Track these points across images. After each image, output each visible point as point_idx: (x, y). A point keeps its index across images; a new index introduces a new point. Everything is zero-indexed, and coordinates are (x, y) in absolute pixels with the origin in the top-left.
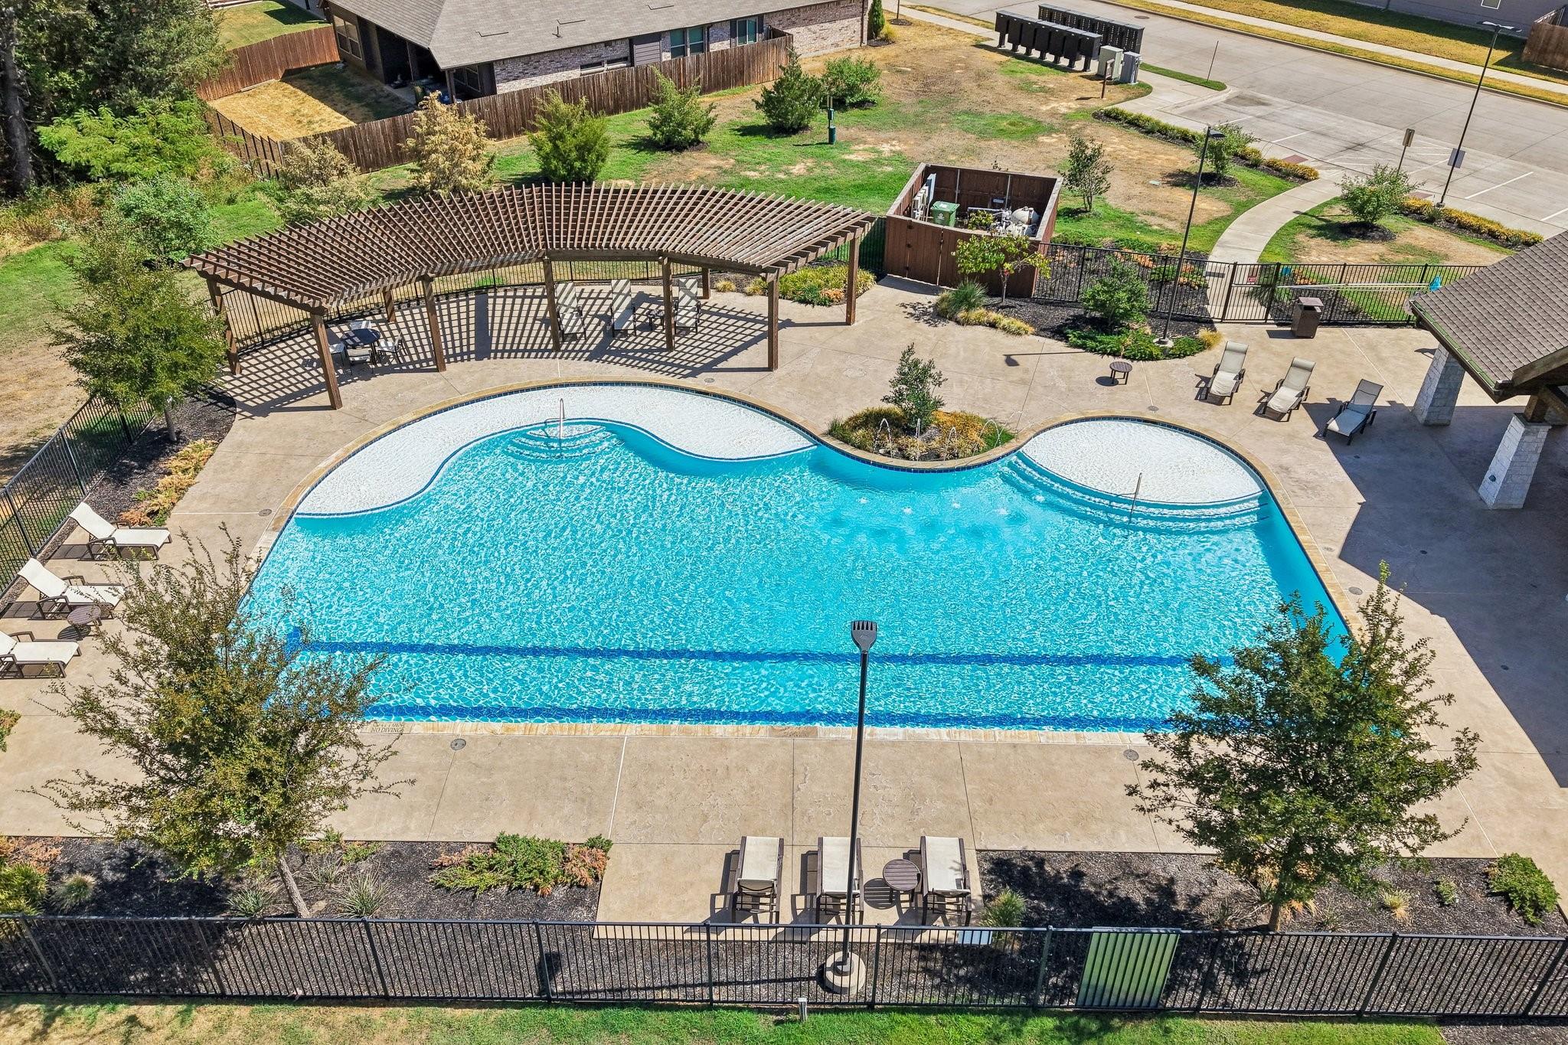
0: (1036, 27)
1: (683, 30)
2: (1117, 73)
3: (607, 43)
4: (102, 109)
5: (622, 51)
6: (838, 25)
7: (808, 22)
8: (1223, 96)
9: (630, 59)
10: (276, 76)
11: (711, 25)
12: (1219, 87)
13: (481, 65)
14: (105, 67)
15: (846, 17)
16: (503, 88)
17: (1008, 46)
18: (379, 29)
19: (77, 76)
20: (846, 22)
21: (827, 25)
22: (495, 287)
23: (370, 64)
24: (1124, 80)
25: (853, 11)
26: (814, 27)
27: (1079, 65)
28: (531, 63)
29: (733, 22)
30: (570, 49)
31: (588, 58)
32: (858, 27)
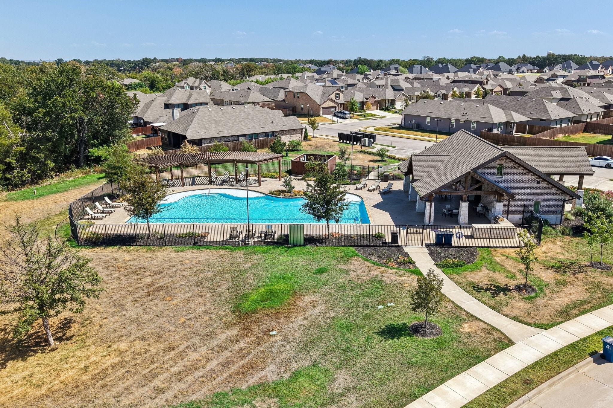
0: (351, 136)
1: (252, 134)
2: (367, 145)
3: (232, 136)
4: (104, 145)
5: (235, 138)
6: (295, 135)
7: (287, 134)
8: (395, 149)
9: (238, 140)
10: (144, 148)
11: (260, 133)
12: (395, 147)
13: (198, 140)
14: (105, 139)
15: (297, 134)
16: (203, 145)
17: (342, 141)
18: (173, 133)
19: (98, 141)
20: (297, 135)
21: (291, 135)
22: (197, 177)
23: (170, 143)
24: (369, 146)
25: (299, 132)
26: (288, 136)
27: (359, 143)
28: (211, 139)
29: (266, 133)
30: (222, 137)
31: (227, 140)
32: (300, 136)
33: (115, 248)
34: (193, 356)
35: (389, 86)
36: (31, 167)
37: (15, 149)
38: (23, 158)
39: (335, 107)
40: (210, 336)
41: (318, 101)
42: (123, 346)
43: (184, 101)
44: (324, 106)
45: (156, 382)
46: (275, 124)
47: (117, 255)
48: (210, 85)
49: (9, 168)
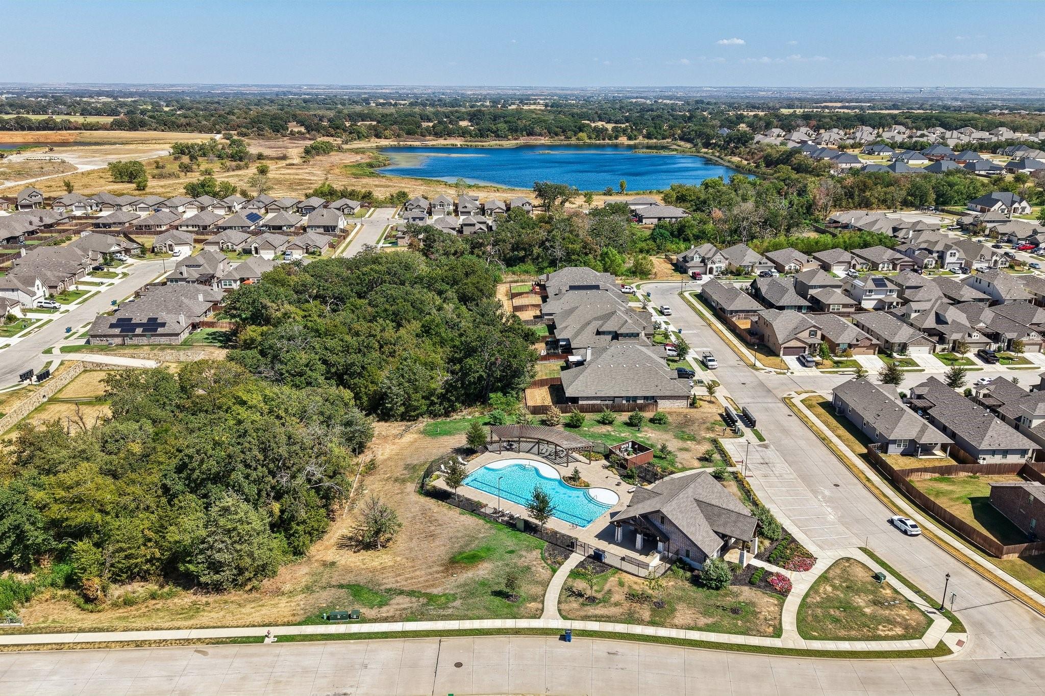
1: (630, 397)
2: (736, 431)
5: (612, 399)
6: (679, 401)
7: (669, 399)
8: (760, 443)
9: (614, 401)
10: (548, 386)
11: (637, 397)
12: (763, 441)
13: (576, 397)
16: (580, 402)
20: (682, 401)
21: (675, 401)
24: (737, 433)
25: (684, 398)
26: (671, 401)
28: (588, 398)
29: (644, 397)
30: (598, 397)
31: (603, 399)
32: (686, 402)
33: (433, 501)
34: (418, 573)
35: (933, 313)
36: (446, 404)
37: (439, 391)
38: (443, 397)
39: (805, 348)
40: (430, 567)
41: (781, 338)
42: (399, 559)
43: (616, 329)
44: (786, 345)
45: (398, 579)
46: (660, 387)
47: (433, 507)
48: (727, 256)
49: (433, 403)
